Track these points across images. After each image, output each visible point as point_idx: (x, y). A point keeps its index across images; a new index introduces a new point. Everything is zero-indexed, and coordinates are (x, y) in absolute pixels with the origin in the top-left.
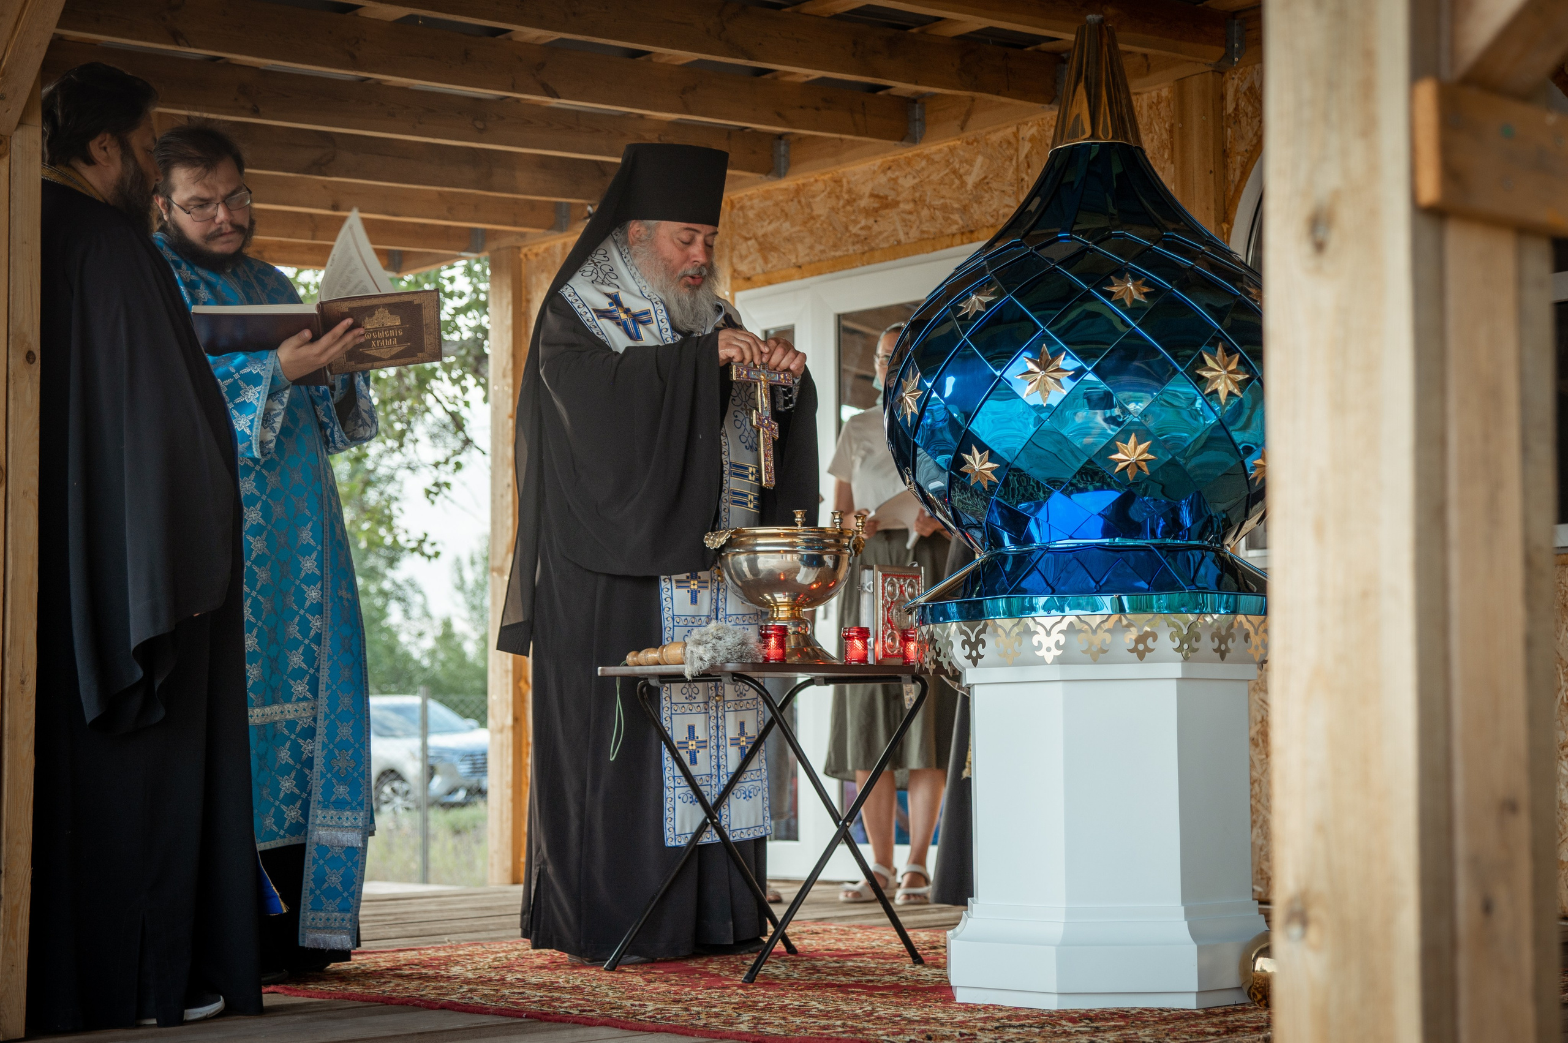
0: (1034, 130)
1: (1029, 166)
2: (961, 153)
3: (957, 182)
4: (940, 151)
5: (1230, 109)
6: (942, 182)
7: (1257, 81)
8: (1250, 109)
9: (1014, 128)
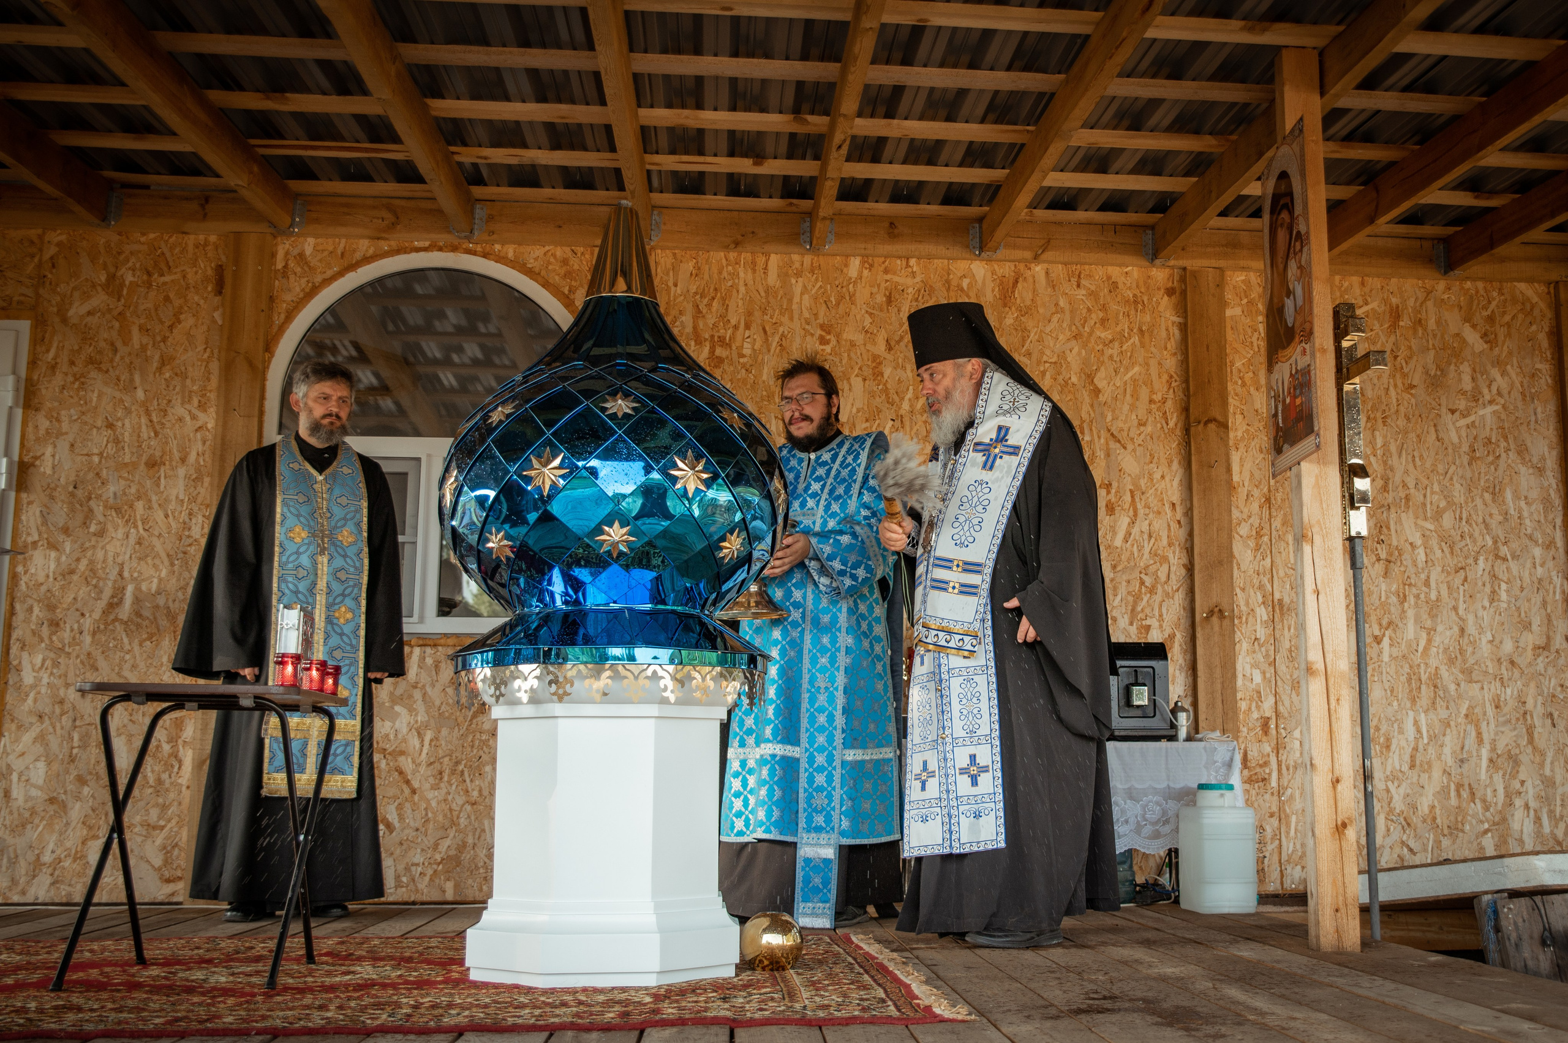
0: (63, 238)
1: (54, 266)
5: (280, 265)
7: (308, 250)
8: (298, 270)
9: (40, 231)
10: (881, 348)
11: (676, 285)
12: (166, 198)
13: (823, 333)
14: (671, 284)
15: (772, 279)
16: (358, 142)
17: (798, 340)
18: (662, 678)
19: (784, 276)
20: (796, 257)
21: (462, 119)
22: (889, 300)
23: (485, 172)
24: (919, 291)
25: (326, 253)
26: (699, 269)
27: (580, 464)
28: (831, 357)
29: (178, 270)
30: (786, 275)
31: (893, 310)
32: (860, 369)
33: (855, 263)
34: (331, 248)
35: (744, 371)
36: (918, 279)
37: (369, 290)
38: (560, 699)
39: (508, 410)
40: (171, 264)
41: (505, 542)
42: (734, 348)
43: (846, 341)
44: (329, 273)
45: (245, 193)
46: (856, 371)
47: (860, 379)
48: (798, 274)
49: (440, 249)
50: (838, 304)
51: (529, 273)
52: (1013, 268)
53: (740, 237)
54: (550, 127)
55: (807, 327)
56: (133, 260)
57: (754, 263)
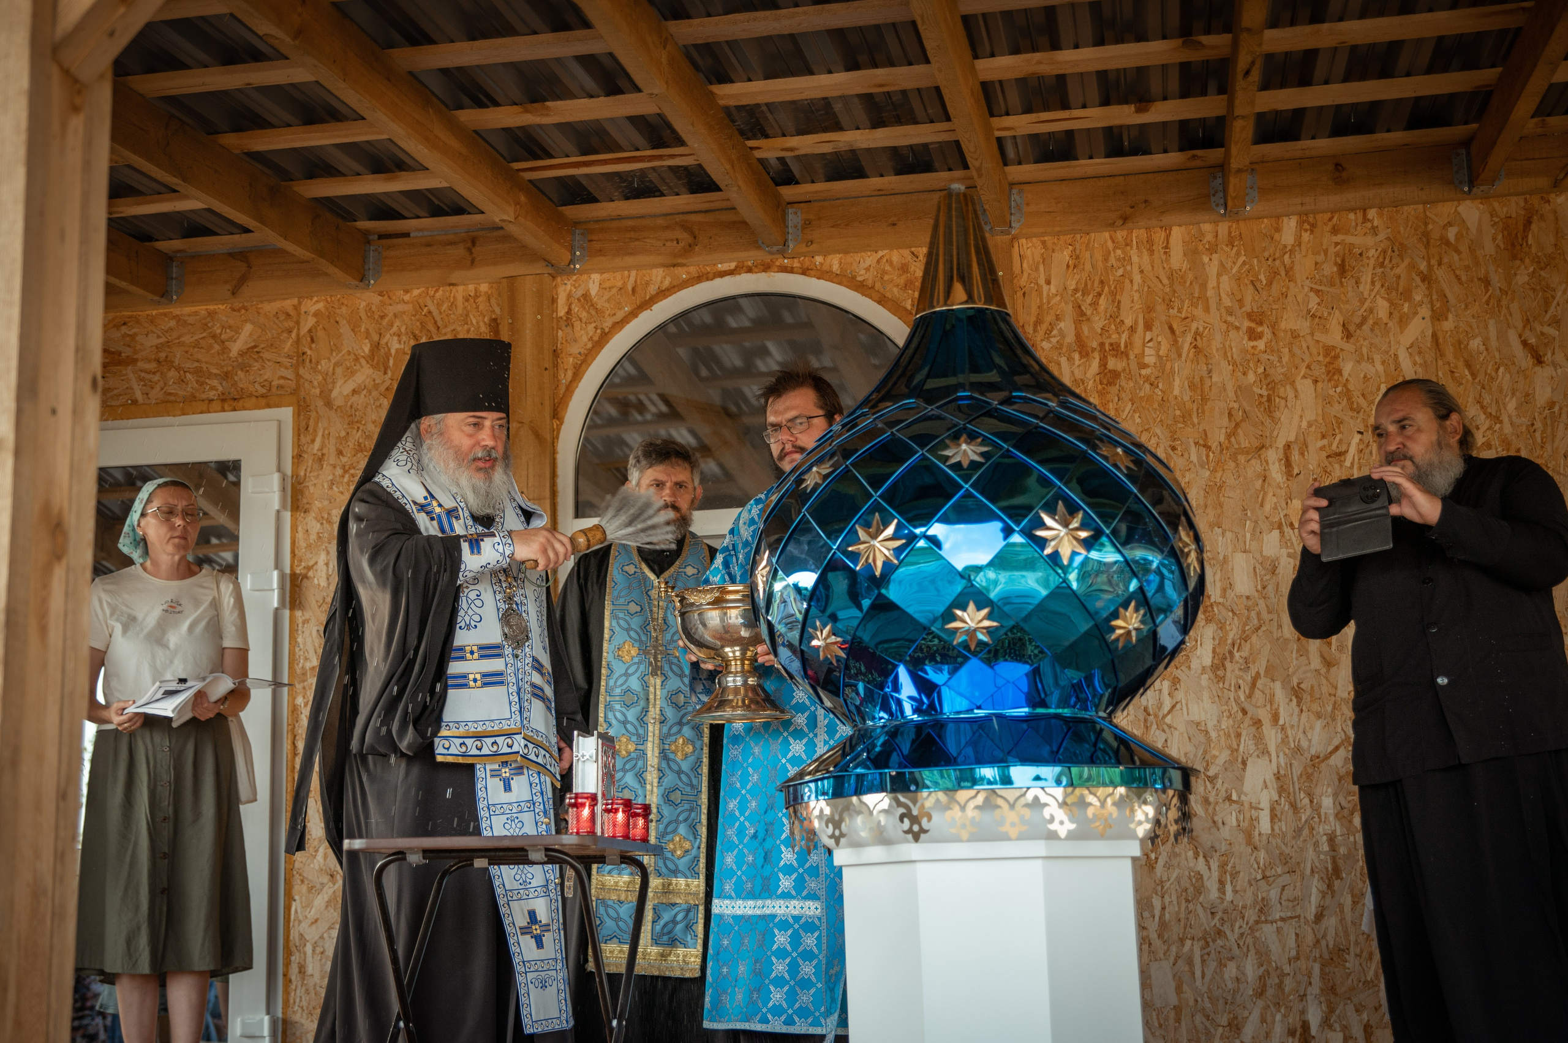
0: (321, 306)
1: (312, 341)
2: (224, 318)
3: (217, 347)
4: (196, 313)
5: (562, 312)
6: (196, 345)
7: (594, 291)
8: (584, 315)
9: (295, 301)
10: (1335, 337)
11: (1048, 282)
12: (429, 245)
13: (1253, 325)
14: (1042, 281)
15: (1177, 259)
16: (638, 150)
17: (1218, 338)
18: (1046, 805)
19: (1192, 254)
20: (1207, 227)
21: (758, 105)
22: (1342, 269)
23: (796, 169)
24: (1385, 252)
25: (614, 291)
26: (1077, 257)
27: (918, 531)
28: (1266, 356)
29: (448, 330)
30: (1196, 252)
31: (1349, 283)
32: (1308, 367)
33: (1290, 225)
34: (619, 284)
35: (1147, 386)
36: (1382, 236)
37: (672, 329)
38: (916, 838)
39: (825, 469)
40: (440, 323)
41: (833, 639)
42: (1132, 357)
43: (1285, 331)
44: (620, 315)
45: (513, 229)
46: (1303, 371)
47: (1309, 381)
48: (1212, 249)
49: (749, 270)
50: (1270, 283)
51: (860, 287)
52: (1522, 204)
53: (1128, 210)
54: (868, 99)
55: (1229, 319)
56: (397, 323)
57: (1150, 242)
